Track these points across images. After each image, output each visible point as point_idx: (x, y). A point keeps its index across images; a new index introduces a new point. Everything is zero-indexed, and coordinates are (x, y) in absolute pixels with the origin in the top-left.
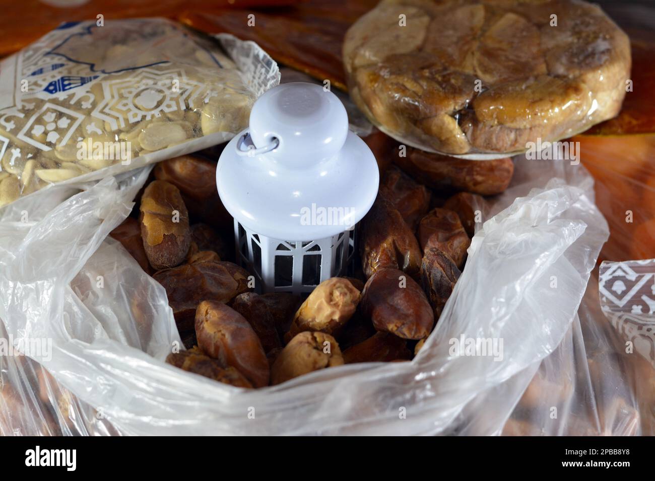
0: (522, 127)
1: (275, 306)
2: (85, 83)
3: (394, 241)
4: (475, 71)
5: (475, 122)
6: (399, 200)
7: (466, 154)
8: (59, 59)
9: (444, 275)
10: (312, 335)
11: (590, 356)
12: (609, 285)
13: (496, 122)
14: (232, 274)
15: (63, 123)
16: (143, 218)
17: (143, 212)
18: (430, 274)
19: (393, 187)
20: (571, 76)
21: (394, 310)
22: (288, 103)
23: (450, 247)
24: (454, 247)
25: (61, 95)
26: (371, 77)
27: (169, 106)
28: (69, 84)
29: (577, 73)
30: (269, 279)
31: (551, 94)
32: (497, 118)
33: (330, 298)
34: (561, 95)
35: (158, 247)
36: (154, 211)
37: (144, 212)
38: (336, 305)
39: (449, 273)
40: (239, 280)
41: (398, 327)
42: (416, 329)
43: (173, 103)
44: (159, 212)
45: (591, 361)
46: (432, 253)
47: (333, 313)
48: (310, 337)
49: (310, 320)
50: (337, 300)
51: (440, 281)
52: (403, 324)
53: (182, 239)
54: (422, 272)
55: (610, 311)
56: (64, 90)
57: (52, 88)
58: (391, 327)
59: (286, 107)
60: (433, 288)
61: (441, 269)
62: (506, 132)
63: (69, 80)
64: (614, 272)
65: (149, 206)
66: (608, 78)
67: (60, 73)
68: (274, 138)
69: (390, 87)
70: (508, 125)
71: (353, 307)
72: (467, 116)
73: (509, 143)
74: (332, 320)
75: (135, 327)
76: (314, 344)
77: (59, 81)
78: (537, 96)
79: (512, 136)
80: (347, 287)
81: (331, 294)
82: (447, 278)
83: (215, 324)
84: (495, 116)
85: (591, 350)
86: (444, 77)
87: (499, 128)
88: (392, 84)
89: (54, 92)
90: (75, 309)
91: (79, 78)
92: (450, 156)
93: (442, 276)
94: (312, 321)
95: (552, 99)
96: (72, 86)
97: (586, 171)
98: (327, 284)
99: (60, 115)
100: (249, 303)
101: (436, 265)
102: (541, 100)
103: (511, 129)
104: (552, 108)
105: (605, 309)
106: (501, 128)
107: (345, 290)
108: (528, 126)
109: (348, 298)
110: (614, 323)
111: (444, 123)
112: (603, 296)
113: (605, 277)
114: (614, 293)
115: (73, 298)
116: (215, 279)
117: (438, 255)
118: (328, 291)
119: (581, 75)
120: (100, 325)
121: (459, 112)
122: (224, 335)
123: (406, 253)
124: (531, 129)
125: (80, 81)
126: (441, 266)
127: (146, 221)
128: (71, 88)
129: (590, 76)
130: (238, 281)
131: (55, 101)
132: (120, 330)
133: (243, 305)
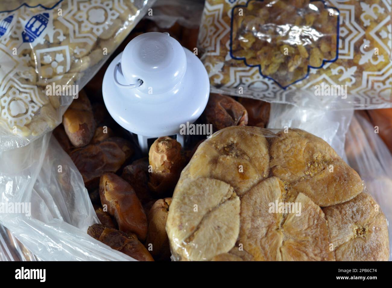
132: (55, 206)
133: (130, 175)
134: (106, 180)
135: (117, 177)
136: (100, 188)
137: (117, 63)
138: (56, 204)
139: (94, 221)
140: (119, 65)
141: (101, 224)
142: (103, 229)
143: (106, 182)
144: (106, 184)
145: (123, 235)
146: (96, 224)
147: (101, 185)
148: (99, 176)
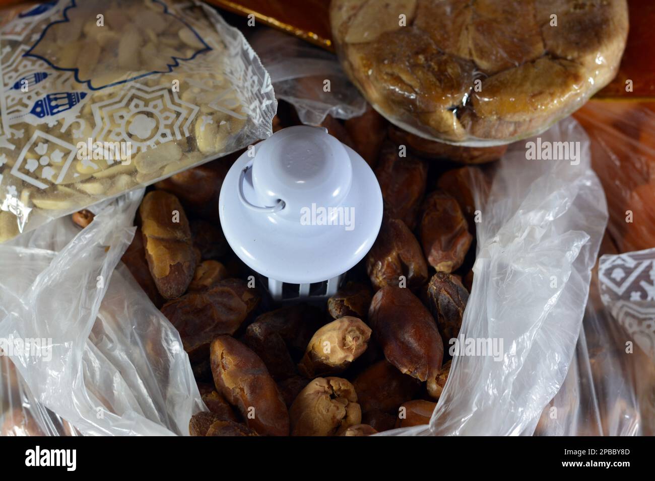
0: (521, 120)
1: (285, 327)
2: (73, 105)
3: (398, 255)
4: (471, 54)
5: (474, 117)
6: (397, 186)
7: (464, 141)
8: (41, 65)
9: (451, 300)
10: (328, 383)
11: (592, 356)
12: (608, 273)
13: (495, 117)
14: (240, 296)
15: (57, 156)
16: (146, 244)
17: (145, 235)
18: (437, 300)
19: (390, 170)
20: (569, 57)
21: (406, 350)
22: (291, 162)
23: (454, 255)
24: (457, 254)
25: (50, 121)
26: (364, 62)
27: (164, 135)
28: (57, 106)
29: (575, 54)
31: (550, 85)
32: (497, 114)
33: (343, 344)
34: (561, 85)
35: (166, 279)
36: (156, 235)
37: (147, 235)
38: (350, 349)
39: (456, 299)
40: (247, 301)
41: (411, 372)
42: (429, 373)
43: (168, 132)
44: (161, 236)
45: (593, 361)
46: (439, 280)
47: (346, 356)
48: (326, 386)
49: (322, 358)
50: (350, 344)
51: (447, 305)
52: (416, 369)
53: (187, 264)
54: (430, 296)
55: (609, 300)
56: (53, 114)
57: (42, 108)
58: (405, 371)
59: (289, 166)
60: (441, 312)
61: (448, 296)
62: (505, 126)
63: (56, 99)
64: (614, 261)
65: (151, 229)
66: (606, 58)
67: (44, 88)
68: (279, 201)
69: (385, 77)
70: (508, 118)
71: (366, 346)
72: (466, 112)
73: (508, 134)
74: (345, 361)
75: (153, 375)
76: (331, 392)
77: (44, 99)
78: (537, 88)
79: (512, 128)
80: (358, 328)
81: (344, 339)
82: (454, 304)
83: (233, 376)
84: (494, 113)
85: (594, 348)
86: (439, 64)
87: (498, 122)
88: (387, 74)
89: (42, 115)
90: (92, 356)
91: (65, 95)
92: (448, 143)
93: (449, 302)
94: (326, 359)
95: (552, 91)
96: (60, 108)
97: (581, 129)
98: (339, 329)
99: (52, 147)
100: (262, 338)
101: (444, 293)
102: (541, 93)
103: (511, 123)
104: (552, 101)
105: (605, 299)
106: (500, 124)
107: (358, 333)
108: (528, 119)
109: (360, 341)
110: (614, 313)
111: (442, 118)
112: (602, 283)
113: (604, 267)
114: (613, 280)
115: (88, 345)
116: (224, 305)
117: (445, 282)
118: (341, 336)
119: (579, 57)
120: (118, 374)
121: (457, 108)
122: (242, 390)
123: (411, 264)
124: (530, 121)
125: (66, 101)
126: (448, 293)
127: (151, 249)
128: (59, 112)
129: (588, 58)
130: (247, 303)
131: (45, 128)
132: (140, 382)
133: (255, 338)
134: (221, 351)
135: (237, 345)
136: (212, 362)
137: (244, 167)
138: (142, 380)
139: (197, 406)
140: (247, 172)
141: (210, 411)
142: (212, 422)
143: (223, 353)
144: (222, 357)
145: (241, 431)
146: (201, 413)
147: (213, 357)
148: (208, 342)
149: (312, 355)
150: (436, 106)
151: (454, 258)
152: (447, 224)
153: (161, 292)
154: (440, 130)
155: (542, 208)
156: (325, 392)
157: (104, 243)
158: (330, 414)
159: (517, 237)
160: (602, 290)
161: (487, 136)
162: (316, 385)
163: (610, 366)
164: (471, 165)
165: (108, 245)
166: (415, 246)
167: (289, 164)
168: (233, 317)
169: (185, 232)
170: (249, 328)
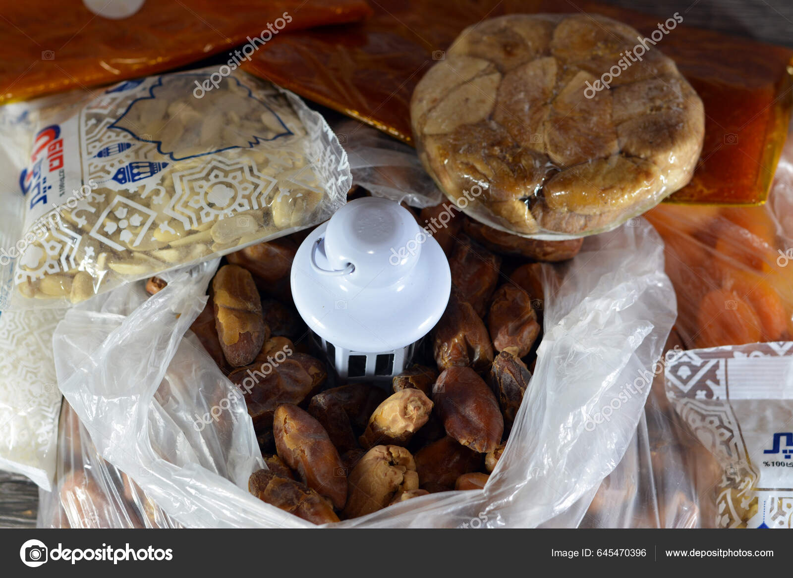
0: (592, 213)
1: (349, 402)
2: (155, 173)
3: (465, 337)
4: (546, 148)
5: (545, 208)
6: (468, 276)
7: (535, 234)
8: (125, 137)
9: (514, 380)
10: (388, 449)
11: (654, 448)
12: (675, 370)
13: (566, 209)
14: (307, 369)
15: (136, 220)
16: (217, 314)
17: (217, 305)
18: (500, 379)
19: (463, 261)
20: (642, 156)
21: (466, 422)
22: (363, 228)
23: (520, 340)
24: (523, 340)
25: (132, 187)
26: (441, 152)
27: (241, 205)
28: (139, 174)
29: (649, 153)
30: (343, 372)
31: (622, 180)
32: (567, 205)
33: (404, 412)
34: (632, 181)
35: (235, 347)
36: (228, 305)
37: (219, 305)
38: (411, 419)
39: (519, 379)
40: (313, 375)
41: (470, 443)
42: (487, 445)
43: (245, 202)
44: (233, 306)
45: (654, 454)
46: (503, 359)
47: (407, 426)
48: (386, 453)
49: (384, 428)
50: (412, 413)
51: (510, 385)
52: (475, 440)
53: (257, 334)
54: (493, 375)
55: (675, 397)
56: (134, 181)
57: (122, 176)
58: (463, 442)
59: (360, 231)
60: (504, 392)
61: (511, 375)
62: (575, 218)
63: (138, 167)
64: (680, 358)
65: (223, 299)
66: (679, 158)
67: (128, 156)
68: (349, 264)
69: (460, 166)
70: (579, 211)
71: (426, 418)
72: (535, 203)
73: (579, 227)
74: (406, 431)
75: (216, 436)
76: (390, 459)
77: (127, 167)
78: (608, 183)
79: (582, 222)
80: (420, 399)
81: (406, 408)
82: (517, 383)
83: (294, 438)
84: (565, 204)
85: (655, 441)
86: (514, 156)
87: (568, 214)
88: (462, 163)
89: (123, 181)
90: (157, 415)
91: (147, 164)
92: (520, 235)
93: (511, 381)
94: (387, 430)
95: (623, 186)
96: (142, 176)
97: (656, 233)
98: (401, 398)
99: (131, 211)
100: (325, 407)
101: (506, 371)
102: (612, 187)
103: (581, 215)
104: (623, 195)
105: (670, 395)
106: (570, 216)
107: (419, 403)
108: (598, 213)
109: (422, 411)
110: (678, 410)
111: (514, 208)
112: (668, 380)
113: (670, 363)
114: (679, 378)
115: (154, 404)
116: (290, 377)
117: (508, 361)
118: (402, 405)
119: (652, 156)
120: (181, 434)
121: (529, 198)
122: (303, 451)
123: (477, 347)
124: (601, 215)
125: (148, 169)
126: (511, 372)
127: (222, 317)
128: (140, 179)
129: (661, 157)
130: (313, 376)
131: (125, 194)
132: (202, 441)
133: (319, 408)
134: (285, 417)
135: (301, 412)
136: (275, 428)
137: (318, 238)
138: (204, 439)
139: (257, 464)
140: (320, 243)
141: (268, 469)
142: (271, 478)
143: (286, 419)
144: (285, 422)
145: (299, 488)
146: (262, 471)
147: (276, 423)
148: (272, 409)
149: (373, 427)
150: (508, 196)
151: (520, 343)
152: (515, 312)
153: (228, 359)
154: (512, 221)
155: (608, 297)
156: (384, 458)
157: (175, 310)
158: (388, 479)
159: (581, 320)
160: (668, 386)
161: (558, 229)
162: (376, 452)
163: (671, 461)
164: (544, 262)
165: (179, 312)
166: (482, 330)
167: (361, 230)
168: (298, 389)
169: (255, 304)
170: (313, 398)
